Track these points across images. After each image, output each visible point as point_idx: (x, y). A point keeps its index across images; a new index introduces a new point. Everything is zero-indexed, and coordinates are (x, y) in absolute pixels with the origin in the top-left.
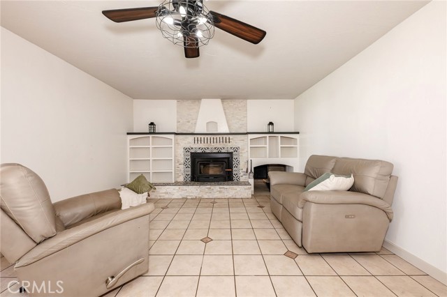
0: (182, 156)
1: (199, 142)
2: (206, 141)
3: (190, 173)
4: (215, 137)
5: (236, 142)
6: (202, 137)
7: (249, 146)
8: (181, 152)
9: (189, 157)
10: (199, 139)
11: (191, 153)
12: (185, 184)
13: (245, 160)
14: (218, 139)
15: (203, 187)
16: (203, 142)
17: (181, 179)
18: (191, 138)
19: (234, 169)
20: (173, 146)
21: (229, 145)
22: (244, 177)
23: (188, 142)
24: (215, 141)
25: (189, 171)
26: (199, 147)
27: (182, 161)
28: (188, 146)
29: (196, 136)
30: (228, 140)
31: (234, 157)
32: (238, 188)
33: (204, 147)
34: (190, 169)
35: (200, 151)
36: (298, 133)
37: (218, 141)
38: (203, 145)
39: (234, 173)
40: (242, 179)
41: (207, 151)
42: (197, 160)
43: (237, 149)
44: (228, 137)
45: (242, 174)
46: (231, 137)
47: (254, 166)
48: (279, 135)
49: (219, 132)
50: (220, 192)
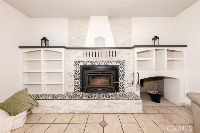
0: (73, 68)
1: (88, 56)
2: (94, 55)
3: (79, 84)
4: (103, 51)
5: (122, 55)
6: (91, 51)
7: (136, 59)
8: (72, 65)
9: (79, 70)
10: (88, 53)
11: (81, 66)
12: (73, 97)
13: (131, 73)
14: (105, 53)
15: (91, 102)
16: (91, 55)
17: (72, 90)
18: (81, 52)
19: (120, 81)
20: (63, 59)
21: (116, 59)
22: (129, 88)
23: (79, 56)
24: (103, 55)
25: (79, 82)
26: (88, 60)
27: (73, 74)
28: (78, 60)
29: (85, 51)
30: (114, 54)
31: (121, 69)
32: (129, 103)
33: (92, 60)
34: (79, 81)
35: (88, 64)
36: (185, 46)
37: (105, 55)
38: (91, 59)
39: (120, 84)
40: (128, 90)
41: (95, 64)
42: (86, 73)
43: (123, 62)
44: (114, 51)
45: (127, 85)
46: (117, 51)
47: (140, 78)
48: (166, 49)
49: (106, 46)
50: (109, 107)
